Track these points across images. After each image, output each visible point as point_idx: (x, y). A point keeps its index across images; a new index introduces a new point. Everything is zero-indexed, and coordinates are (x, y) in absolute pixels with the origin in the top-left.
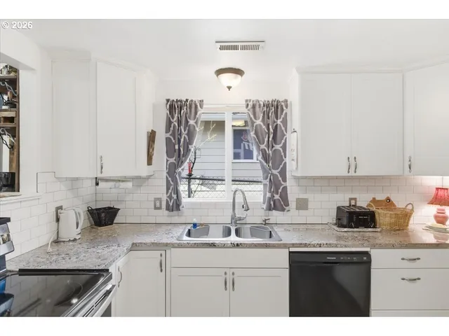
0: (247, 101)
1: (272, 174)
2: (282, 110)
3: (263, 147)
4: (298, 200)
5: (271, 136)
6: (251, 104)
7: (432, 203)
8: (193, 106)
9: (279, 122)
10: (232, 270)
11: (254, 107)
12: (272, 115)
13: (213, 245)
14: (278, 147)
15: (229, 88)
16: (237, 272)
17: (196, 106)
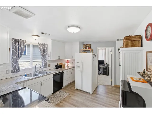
0: (38, 43)
1: (44, 60)
2: (46, 46)
3: (42, 54)
4: (49, 65)
5: (44, 51)
6: (39, 44)
7: (67, 63)
8: (23, 42)
9: (45, 48)
10: (43, 81)
11: (40, 44)
12: (44, 47)
13: (39, 77)
14: (45, 54)
15: (36, 39)
16: (44, 81)
17: (24, 42)
